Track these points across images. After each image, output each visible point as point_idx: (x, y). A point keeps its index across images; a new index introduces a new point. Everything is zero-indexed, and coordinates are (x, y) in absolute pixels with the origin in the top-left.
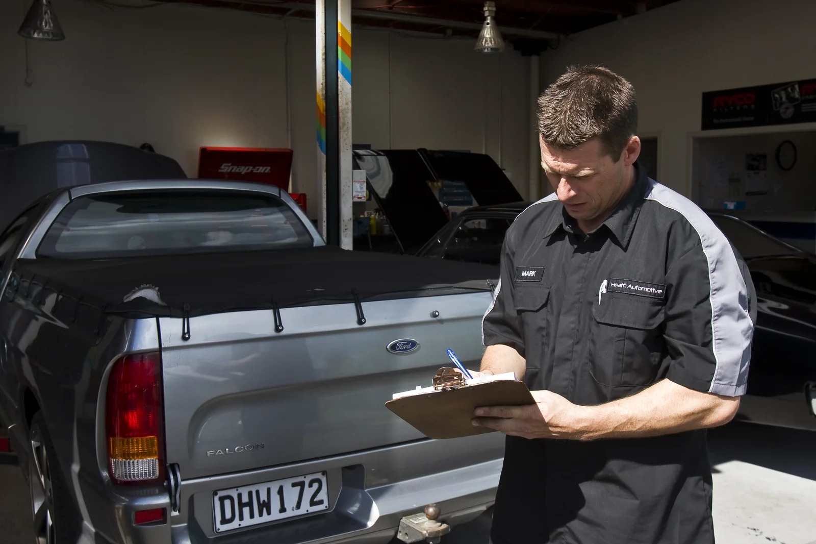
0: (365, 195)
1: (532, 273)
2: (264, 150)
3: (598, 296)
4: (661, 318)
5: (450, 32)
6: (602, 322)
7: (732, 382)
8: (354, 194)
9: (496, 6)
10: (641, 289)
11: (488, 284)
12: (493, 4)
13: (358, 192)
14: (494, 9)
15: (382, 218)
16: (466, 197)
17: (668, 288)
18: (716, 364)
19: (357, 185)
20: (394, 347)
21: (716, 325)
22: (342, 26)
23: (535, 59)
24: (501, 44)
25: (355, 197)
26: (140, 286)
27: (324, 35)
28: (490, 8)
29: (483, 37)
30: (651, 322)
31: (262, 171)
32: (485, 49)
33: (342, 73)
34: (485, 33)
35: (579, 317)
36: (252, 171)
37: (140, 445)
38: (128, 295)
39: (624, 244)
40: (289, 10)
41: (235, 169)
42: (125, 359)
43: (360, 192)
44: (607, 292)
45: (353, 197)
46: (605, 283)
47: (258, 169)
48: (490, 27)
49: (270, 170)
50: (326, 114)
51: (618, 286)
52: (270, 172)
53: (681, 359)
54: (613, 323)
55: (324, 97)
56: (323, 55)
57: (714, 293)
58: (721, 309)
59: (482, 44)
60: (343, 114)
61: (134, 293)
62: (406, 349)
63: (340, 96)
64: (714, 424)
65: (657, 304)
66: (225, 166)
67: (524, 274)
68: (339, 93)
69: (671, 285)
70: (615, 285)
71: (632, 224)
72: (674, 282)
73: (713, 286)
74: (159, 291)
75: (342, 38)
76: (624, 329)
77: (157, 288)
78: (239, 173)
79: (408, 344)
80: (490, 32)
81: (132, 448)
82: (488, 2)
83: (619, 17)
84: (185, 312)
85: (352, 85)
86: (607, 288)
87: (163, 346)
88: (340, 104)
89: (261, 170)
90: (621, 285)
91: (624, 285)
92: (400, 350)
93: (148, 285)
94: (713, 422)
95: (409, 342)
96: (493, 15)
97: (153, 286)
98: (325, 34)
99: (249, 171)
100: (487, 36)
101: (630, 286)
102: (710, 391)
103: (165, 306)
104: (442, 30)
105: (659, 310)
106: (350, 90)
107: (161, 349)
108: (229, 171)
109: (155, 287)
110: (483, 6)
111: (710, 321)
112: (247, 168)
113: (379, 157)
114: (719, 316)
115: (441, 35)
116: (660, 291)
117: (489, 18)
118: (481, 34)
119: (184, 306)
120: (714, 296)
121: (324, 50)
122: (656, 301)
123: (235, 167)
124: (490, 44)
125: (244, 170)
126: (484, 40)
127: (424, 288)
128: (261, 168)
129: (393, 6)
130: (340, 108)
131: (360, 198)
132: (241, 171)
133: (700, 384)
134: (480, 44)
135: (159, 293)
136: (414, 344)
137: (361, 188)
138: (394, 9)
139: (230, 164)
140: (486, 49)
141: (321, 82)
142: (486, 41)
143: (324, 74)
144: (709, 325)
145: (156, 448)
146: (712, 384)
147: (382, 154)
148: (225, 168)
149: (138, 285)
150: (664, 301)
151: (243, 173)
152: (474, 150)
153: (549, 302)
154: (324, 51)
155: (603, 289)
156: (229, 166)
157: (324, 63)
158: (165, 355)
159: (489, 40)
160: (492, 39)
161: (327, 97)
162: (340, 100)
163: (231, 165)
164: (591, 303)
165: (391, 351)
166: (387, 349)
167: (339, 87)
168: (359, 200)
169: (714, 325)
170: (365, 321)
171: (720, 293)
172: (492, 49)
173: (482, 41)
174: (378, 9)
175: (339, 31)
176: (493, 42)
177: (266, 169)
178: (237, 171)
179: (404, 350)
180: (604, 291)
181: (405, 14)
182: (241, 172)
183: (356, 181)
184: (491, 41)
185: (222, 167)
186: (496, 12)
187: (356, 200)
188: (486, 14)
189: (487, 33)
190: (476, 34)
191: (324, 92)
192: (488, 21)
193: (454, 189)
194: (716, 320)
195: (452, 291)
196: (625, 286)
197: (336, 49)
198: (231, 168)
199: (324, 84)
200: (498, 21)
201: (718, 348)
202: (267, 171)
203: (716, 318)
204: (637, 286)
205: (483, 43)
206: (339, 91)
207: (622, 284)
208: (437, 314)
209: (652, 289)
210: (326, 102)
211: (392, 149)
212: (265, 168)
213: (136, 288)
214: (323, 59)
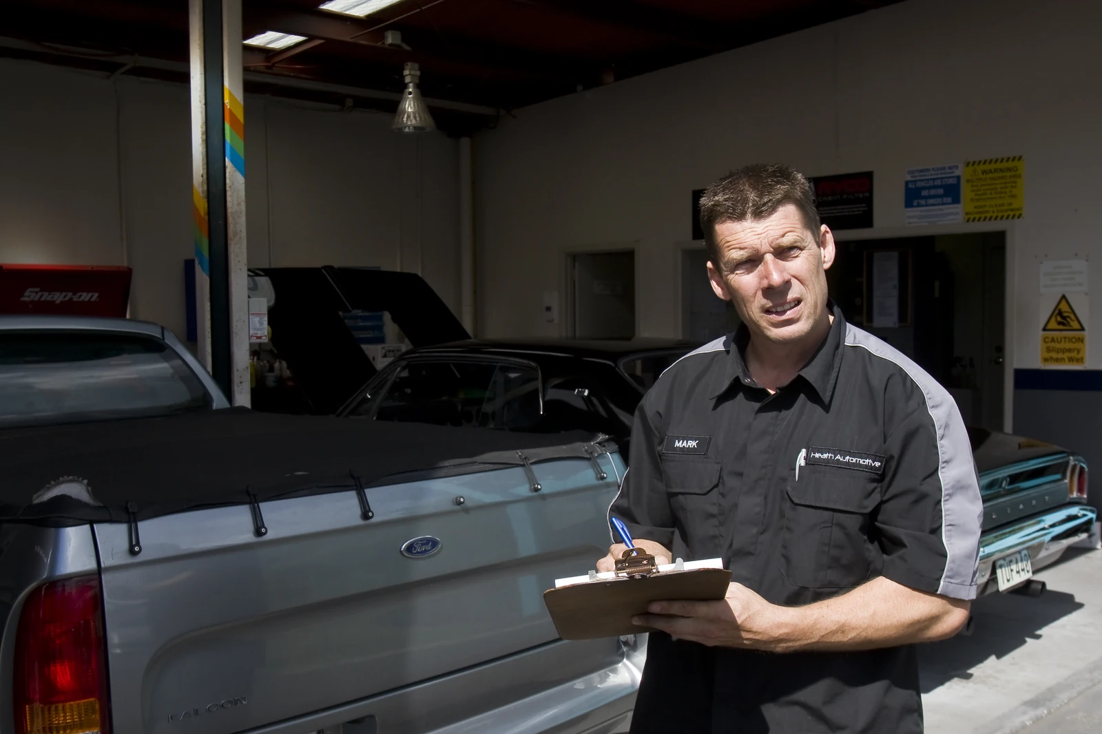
0: (266, 334)
1: (692, 444)
2: (90, 269)
3: (795, 470)
4: (876, 498)
5: (349, 102)
6: (803, 503)
7: (965, 581)
8: (251, 332)
9: (420, 69)
10: (854, 461)
11: (520, 456)
12: (416, 66)
13: (255, 329)
14: (418, 73)
15: (262, 364)
16: (376, 332)
17: (887, 461)
18: (946, 557)
19: (256, 320)
20: (410, 548)
21: (947, 507)
22: (231, 94)
23: (465, 142)
24: (429, 122)
25: (252, 336)
26: (58, 479)
27: (204, 106)
28: (413, 72)
29: (404, 111)
30: (866, 503)
31: (87, 299)
32: (405, 127)
33: (232, 161)
34: (407, 106)
35: (766, 498)
36: (71, 299)
37: (75, 713)
38: (40, 493)
39: (826, 400)
40: (122, 65)
41: (46, 296)
42: (46, 588)
43: (259, 330)
44: (806, 464)
45: (250, 337)
46: (803, 452)
47: (80, 296)
48: (413, 97)
49: (98, 297)
50: (209, 219)
51: (822, 456)
52: (98, 300)
53: (902, 551)
54: (818, 505)
55: (206, 194)
56: (202, 134)
57: (943, 465)
58: (953, 487)
59: (403, 121)
60: (234, 218)
61: (49, 489)
62: (426, 551)
63: (228, 194)
64: (941, 636)
65: (873, 480)
66: (31, 292)
67: (678, 444)
68: (228, 188)
69: (892, 457)
70: (817, 455)
71: (834, 374)
72: (896, 453)
73: (942, 457)
74: (88, 485)
75: (230, 111)
76: (831, 513)
77: (85, 481)
78: (53, 303)
79: (427, 544)
80: (414, 105)
81: (56, 720)
82: (409, 64)
83: (580, 88)
84: (131, 516)
85: (245, 178)
86: (805, 459)
87: (102, 565)
88: (229, 205)
89: (85, 297)
90: (825, 456)
91: (830, 455)
92: (418, 553)
93: (71, 477)
94: (939, 634)
95: (428, 541)
96: (417, 81)
97: (78, 478)
98: (206, 104)
99: (67, 298)
100: (410, 110)
101: (838, 457)
102: (938, 592)
103: (99, 507)
104: (338, 100)
105: (875, 488)
106: (244, 185)
107: (99, 570)
108: (37, 298)
109: (83, 479)
110: (403, 69)
111: (940, 501)
112: (64, 294)
113: (257, 278)
114: (950, 495)
115: (337, 107)
116: (877, 464)
117: (411, 85)
118: (400, 107)
119: (129, 506)
120: (944, 470)
121: (204, 127)
122: (873, 476)
123: (46, 294)
124: (414, 122)
125: (58, 297)
126: (406, 116)
127: (441, 464)
128: (84, 294)
129: (274, 64)
130: (229, 211)
131: (260, 338)
132: (54, 299)
133: (925, 583)
134: (400, 120)
135: (90, 488)
136: (434, 543)
137: (261, 324)
138: (274, 68)
139: (38, 289)
140: (407, 128)
141: (201, 173)
142: (409, 117)
143: (205, 162)
144: (938, 506)
145: (97, 717)
146: (942, 583)
147: (262, 274)
148: (30, 295)
149: (55, 477)
150: (880, 477)
151: (58, 302)
152: (386, 267)
153: (721, 481)
154: (204, 129)
155: (801, 460)
156: (37, 293)
157: (204, 146)
158: (105, 578)
159: (412, 117)
160: (417, 115)
161: (209, 195)
162: (229, 199)
163: (41, 291)
164: (784, 480)
165: (406, 554)
166: (401, 552)
167: (228, 181)
168: (258, 341)
169: (944, 506)
170: (373, 514)
171: (951, 466)
172: (415, 128)
173: (403, 117)
174: (252, 69)
175: (227, 101)
176: (418, 119)
177: (92, 296)
178: (49, 298)
179: (422, 552)
180: (803, 463)
181: (290, 76)
182: (55, 301)
183: (253, 314)
184: (415, 117)
185: (27, 293)
186: (421, 78)
187: (254, 340)
188: (408, 79)
189: (409, 106)
190: (393, 107)
191: (205, 188)
192: (411, 90)
193: (360, 321)
194: (947, 500)
195: (476, 467)
196: (831, 457)
197: (221, 127)
198: (39, 294)
199: (205, 177)
200: (425, 90)
201: (949, 537)
202: (93, 299)
203: (946, 498)
204: (848, 457)
205: (405, 119)
206: (228, 186)
207: (827, 454)
208: (462, 500)
209: (868, 460)
210: (208, 202)
211: (272, 267)
212: (90, 294)
213: (53, 483)
214: (203, 140)
